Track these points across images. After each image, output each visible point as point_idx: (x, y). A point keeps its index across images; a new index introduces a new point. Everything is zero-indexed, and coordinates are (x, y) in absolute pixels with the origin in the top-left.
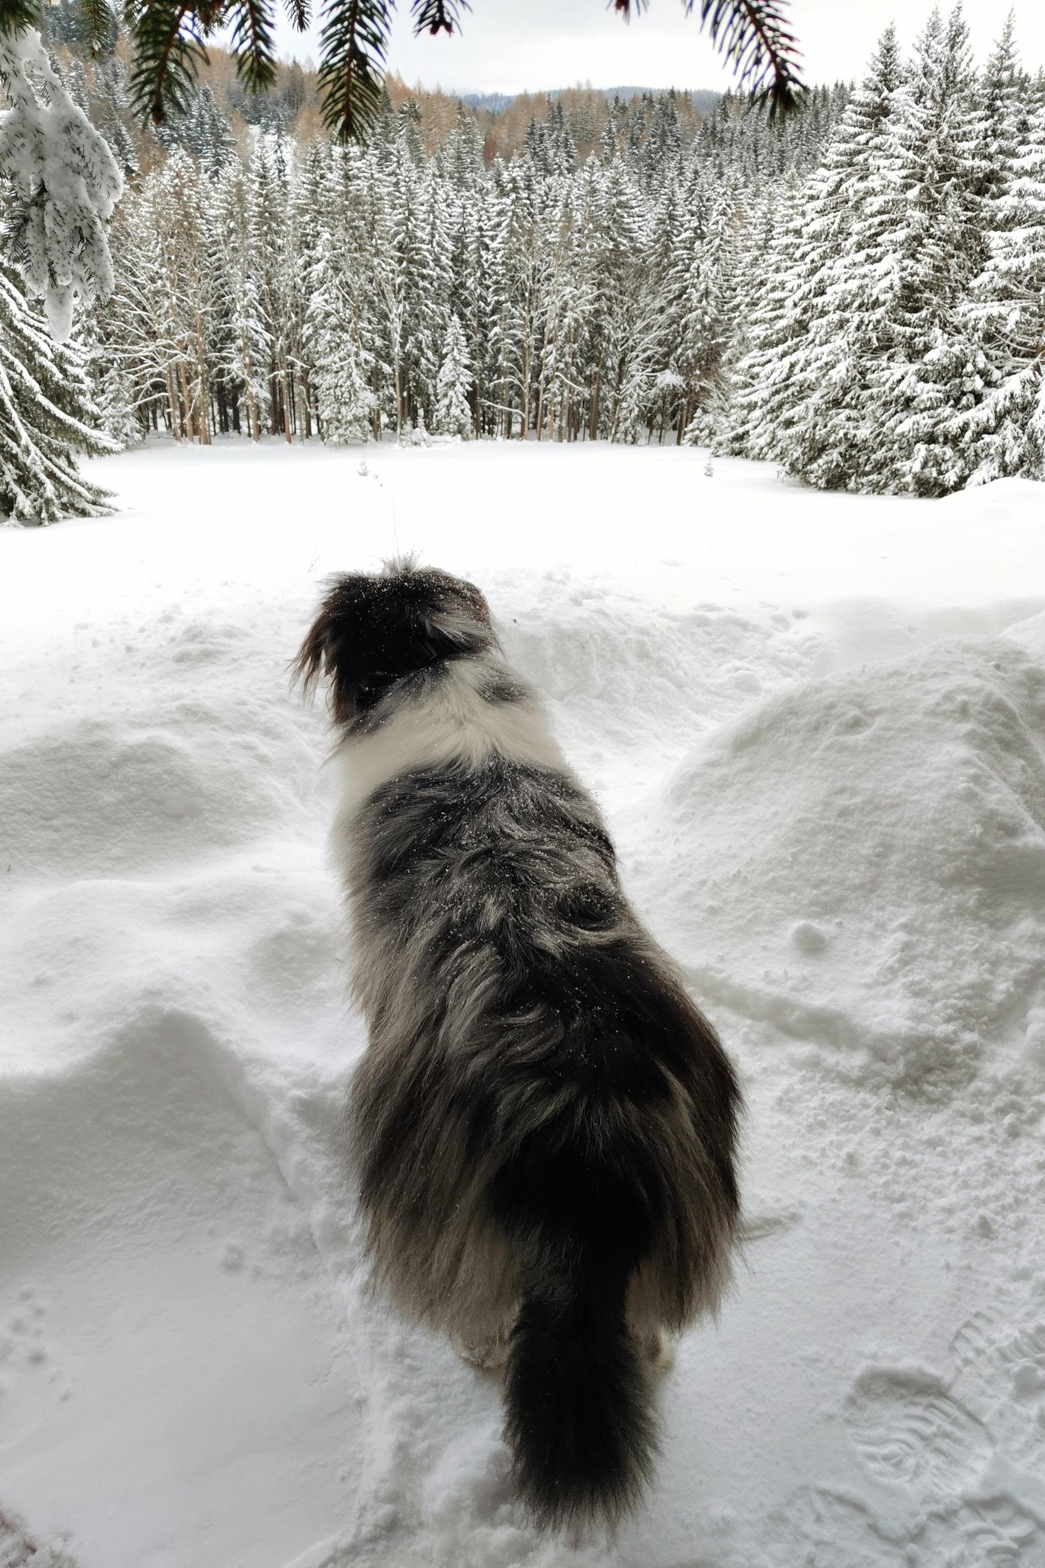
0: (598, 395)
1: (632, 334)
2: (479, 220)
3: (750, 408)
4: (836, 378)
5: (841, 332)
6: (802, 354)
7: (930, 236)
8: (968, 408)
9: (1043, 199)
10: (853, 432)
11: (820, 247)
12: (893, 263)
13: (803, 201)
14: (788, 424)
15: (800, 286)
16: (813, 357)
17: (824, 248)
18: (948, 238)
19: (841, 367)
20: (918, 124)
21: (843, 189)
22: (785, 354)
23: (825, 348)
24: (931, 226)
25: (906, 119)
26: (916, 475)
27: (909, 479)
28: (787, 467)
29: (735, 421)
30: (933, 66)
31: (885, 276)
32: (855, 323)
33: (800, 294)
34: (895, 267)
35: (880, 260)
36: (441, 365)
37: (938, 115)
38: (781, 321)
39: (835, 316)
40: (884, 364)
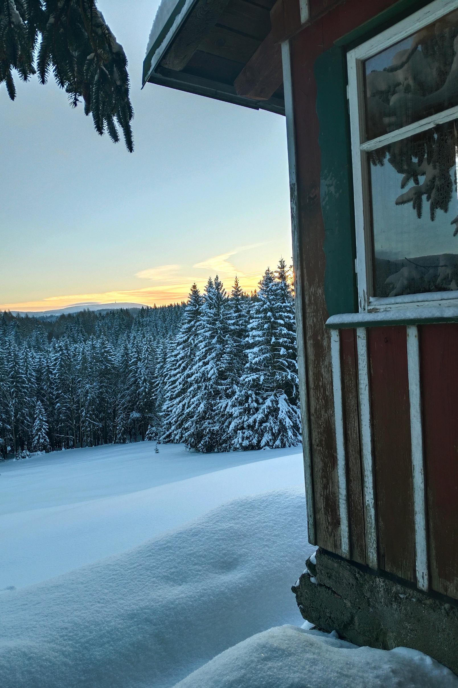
0: (106, 425)
1: (117, 399)
2: (47, 363)
3: (170, 424)
4: (201, 410)
5: (199, 391)
6: (186, 401)
7: (225, 353)
8: (254, 414)
9: (261, 337)
10: (212, 429)
11: (185, 361)
12: (213, 364)
13: (176, 344)
14: (187, 429)
15: (180, 376)
16: (191, 403)
17: (186, 361)
18: (231, 352)
19: (202, 405)
20: (211, 315)
21: (189, 340)
22: (180, 402)
23: (195, 399)
24: (224, 349)
25: (207, 314)
26: (241, 444)
27: (238, 446)
28: (189, 447)
29: (165, 428)
30: (213, 297)
31: (211, 369)
32: (204, 387)
33: (181, 379)
34: (214, 365)
35: (208, 364)
36: (34, 422)
37: (218, 312)
38: (176, 389)
39: (196, 386)
40: (218, 401)
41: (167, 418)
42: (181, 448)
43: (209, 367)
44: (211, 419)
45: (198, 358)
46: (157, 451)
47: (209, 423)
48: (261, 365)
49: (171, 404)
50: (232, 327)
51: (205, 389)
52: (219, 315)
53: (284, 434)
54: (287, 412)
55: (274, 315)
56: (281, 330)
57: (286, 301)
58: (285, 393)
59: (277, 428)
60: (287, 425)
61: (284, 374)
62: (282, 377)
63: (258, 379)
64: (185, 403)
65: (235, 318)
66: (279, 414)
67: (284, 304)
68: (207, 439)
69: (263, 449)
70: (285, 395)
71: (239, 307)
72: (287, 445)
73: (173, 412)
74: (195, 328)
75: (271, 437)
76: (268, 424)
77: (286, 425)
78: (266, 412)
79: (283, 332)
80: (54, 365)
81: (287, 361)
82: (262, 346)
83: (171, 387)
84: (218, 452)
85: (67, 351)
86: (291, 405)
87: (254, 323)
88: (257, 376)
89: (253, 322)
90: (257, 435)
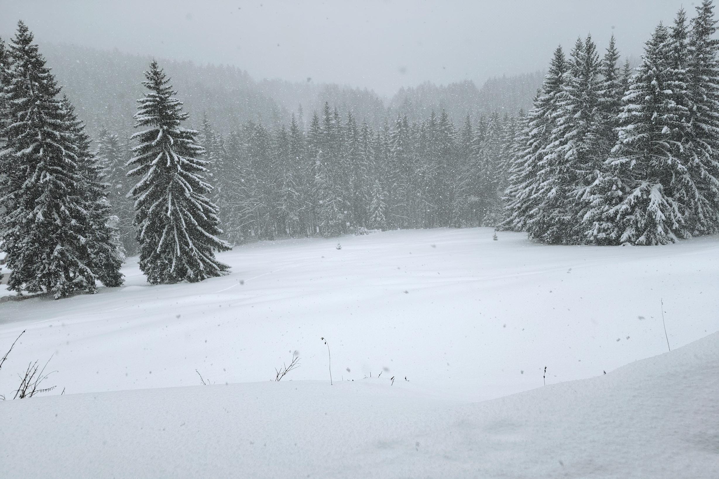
2: (385, 140)
3: (512, 209)
4: (552, 196)
5: (552, 175)
6: (534, 186)
7: (589, 131)
8: (616, 204)
9: (640, 112)
10: (562, 218)
11: (537, 140)
12: (573, 144)
13: (528, 121)
14: (531, 217)
15: (530, 157)
16: (540, 187)
17: (540, 140)
18: (597, 131)
19: (554, 191)
20: (577, 85)
21: (545, 115)
22: (527, 187)
23: (545, 183)
24: (588, 127)
25: (572, 83)
26: (595, 237)
27: (592, 238)
28: (533, 235)
29: (505, 215)
30: (581, 61)
31: (569, 150)
32: (558, 170)
33: (531, 160)
34: (574, 146)
35: (566, 143)
36: (371, 200)
37: (586, 80)
38: (523, 172)
39: (548, 169)
40: (574, 187)
41: (510, 203)
42: (524, 236)
43: (567, 147)
44: (562, 207)
45: (554, 136)
46: (495, 238)
47: (559, 212)
48: (634, 147)
49: (516, 188)
50: (602, 99)
51: (559, 173)
52: (586, 85)
53: (652, 230)
54: (659, 204)
55: (660, 85)
56: (667, 103)
57: (680, 67)
58: (660, 182)
59: (643, 222)
60: (658, 219)
61: (663, 158)
62: (661, 163)
63: (628, 163)
64: (533, 188)
65: (606, 87)
66: (649, 205)
67: (676, 70)
68: (555, 229)
69: (622, 245)
70: (660, 184)
71: (612, 74)
72: (654, 241)
73: (517, 197)
74: (554, 100)
75: (634, 232)
76: (633, 217)
77: (656, 219)
78: (632, 203)
79: (669, 106)
80: (392, 143)
81: (669, 143)
82: (639, 124)
83: (517, 169)
84: (567, 244)
85: (406, 128)
86: (665, 196)
87: (630, 95)
88: (627, 160)
89: (631, 93)
90: (616, 229)
